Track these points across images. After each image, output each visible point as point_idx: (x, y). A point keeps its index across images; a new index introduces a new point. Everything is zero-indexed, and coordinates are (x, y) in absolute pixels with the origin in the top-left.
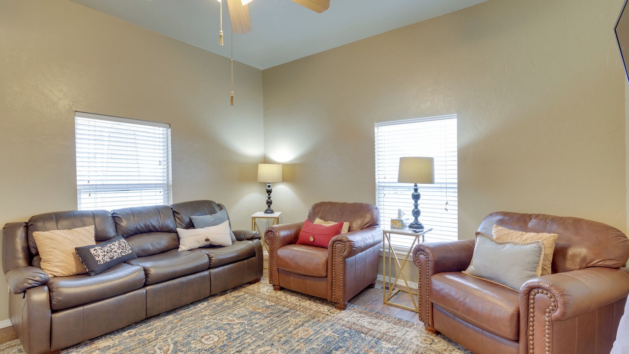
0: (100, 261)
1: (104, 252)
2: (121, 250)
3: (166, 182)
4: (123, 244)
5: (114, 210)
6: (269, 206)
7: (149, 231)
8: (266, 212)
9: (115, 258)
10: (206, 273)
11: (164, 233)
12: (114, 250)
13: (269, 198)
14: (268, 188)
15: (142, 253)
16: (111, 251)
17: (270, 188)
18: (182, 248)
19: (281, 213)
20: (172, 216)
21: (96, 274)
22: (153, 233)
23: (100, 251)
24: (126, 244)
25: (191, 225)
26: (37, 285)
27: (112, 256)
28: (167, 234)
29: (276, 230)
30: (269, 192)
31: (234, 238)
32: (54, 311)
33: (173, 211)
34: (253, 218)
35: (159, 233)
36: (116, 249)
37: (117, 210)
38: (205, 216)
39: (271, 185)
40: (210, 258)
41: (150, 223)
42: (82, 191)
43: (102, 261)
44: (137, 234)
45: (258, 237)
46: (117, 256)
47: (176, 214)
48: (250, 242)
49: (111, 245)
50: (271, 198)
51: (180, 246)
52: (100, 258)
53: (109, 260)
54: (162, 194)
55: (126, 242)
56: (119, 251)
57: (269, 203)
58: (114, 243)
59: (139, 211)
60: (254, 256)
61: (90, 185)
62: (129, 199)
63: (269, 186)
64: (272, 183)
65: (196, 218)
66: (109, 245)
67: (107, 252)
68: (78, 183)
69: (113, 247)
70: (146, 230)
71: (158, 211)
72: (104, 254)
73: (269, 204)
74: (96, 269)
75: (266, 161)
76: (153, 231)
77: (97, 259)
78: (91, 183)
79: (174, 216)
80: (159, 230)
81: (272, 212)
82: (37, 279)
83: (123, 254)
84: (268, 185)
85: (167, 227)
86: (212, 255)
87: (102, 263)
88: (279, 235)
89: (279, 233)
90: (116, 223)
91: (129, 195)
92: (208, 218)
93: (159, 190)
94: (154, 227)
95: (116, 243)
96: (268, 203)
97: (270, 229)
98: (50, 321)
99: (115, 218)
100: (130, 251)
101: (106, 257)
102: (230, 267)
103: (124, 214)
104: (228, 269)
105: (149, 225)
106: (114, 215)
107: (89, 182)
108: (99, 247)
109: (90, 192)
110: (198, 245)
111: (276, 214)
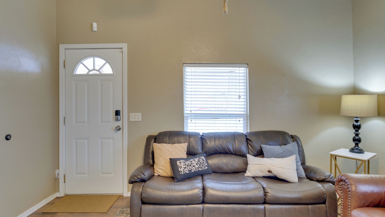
0: (181, 172)
1: (186, 165)
2: (198, 166)
3: (245, 113)
4: (201, 161)
5: (203, 133)
6: (357, 145)
7: (225, 152)
8: (352, 150)
9: (193, 171)
10: (262, 207)
11: (237, 156)
12: (193, 165)
13: (357, 135)
14: (355, 123)
15: (217, 170)
16: (191, 165)
17: (359, 123)
18: (248, 174)
19: (374, 154)
20: (245, 143)
21: (178, 181)
22: (228, 155)
23: (183, 163)
24: (204, 161)
25: (260, 154)
26: (139, 181)
27: (190, 170)
28: (240, 157)
29: (352, 182)
30: (357, 128)
31: (303, 174)
32: (143, 203)
33: (247, 139)
34: (332, 156)
35: (233, 156)
36: (195, 164)
37: (205, 133)
38: (275, 147)
39: (359, 119)
40: (265, 193)
41: (226, 146)
42: (189, 117)
43: (183, 172)
44: (217, 153)
45: (331, 180)
46: (195, 170)
47: (249, 142)
48: (319, 185)
49: (193, 160)
50: (359, 135)
51: (247, 172)
52: (181, 170)
53: (188, 172)
54: (242, 122)
55: (204, 159)
56: (197, 166)
57: (357, 140)
58: (195, 159)
59: (219, 136)
60: (324, 203)
61: (191, 114)
62: (216, 125)
63: (357, 121)
64: (360, 117)
65: (266, 148)
66: (191, 160)
67: (187, 166)
68: (185, 112)
69: (193, 162)
70: (223, 152)
71: (234, 136)
72: (185, 166)
73: (357, 142)
74: (178, 177)
75: (355, 91)
76: (229, 154)
77: (180, 170)
78: (193, 112)
79: (247, 143)
80: (234, 153)
81: (361, 152)
82: (139, 177)
83: (200, 169)
84: (355, 119)
85: (240, 151)
86: (268, 190)
87: (183, 173)
88: (356, 189)
89: (356, 187)
90: (202, 143)
91: (216, 122)
92: (277, 149)
93: (239, 119)
94: (229, 150)
95: (196, 160)
96: (354, 140)
97: (343, 178)
98: (140, 209)
99: (203, 139)
100: (206, 168)
101: (186, 169)
102: (289, 208)
103: (208, 137)
104: (286, 209)
105: (225, 148)
106: (202, 137)
107: (191, 112)
108: (183, 161)
109: (191, 118)
110: (262, 175)
111: (366, 156)
